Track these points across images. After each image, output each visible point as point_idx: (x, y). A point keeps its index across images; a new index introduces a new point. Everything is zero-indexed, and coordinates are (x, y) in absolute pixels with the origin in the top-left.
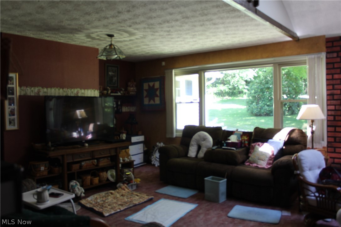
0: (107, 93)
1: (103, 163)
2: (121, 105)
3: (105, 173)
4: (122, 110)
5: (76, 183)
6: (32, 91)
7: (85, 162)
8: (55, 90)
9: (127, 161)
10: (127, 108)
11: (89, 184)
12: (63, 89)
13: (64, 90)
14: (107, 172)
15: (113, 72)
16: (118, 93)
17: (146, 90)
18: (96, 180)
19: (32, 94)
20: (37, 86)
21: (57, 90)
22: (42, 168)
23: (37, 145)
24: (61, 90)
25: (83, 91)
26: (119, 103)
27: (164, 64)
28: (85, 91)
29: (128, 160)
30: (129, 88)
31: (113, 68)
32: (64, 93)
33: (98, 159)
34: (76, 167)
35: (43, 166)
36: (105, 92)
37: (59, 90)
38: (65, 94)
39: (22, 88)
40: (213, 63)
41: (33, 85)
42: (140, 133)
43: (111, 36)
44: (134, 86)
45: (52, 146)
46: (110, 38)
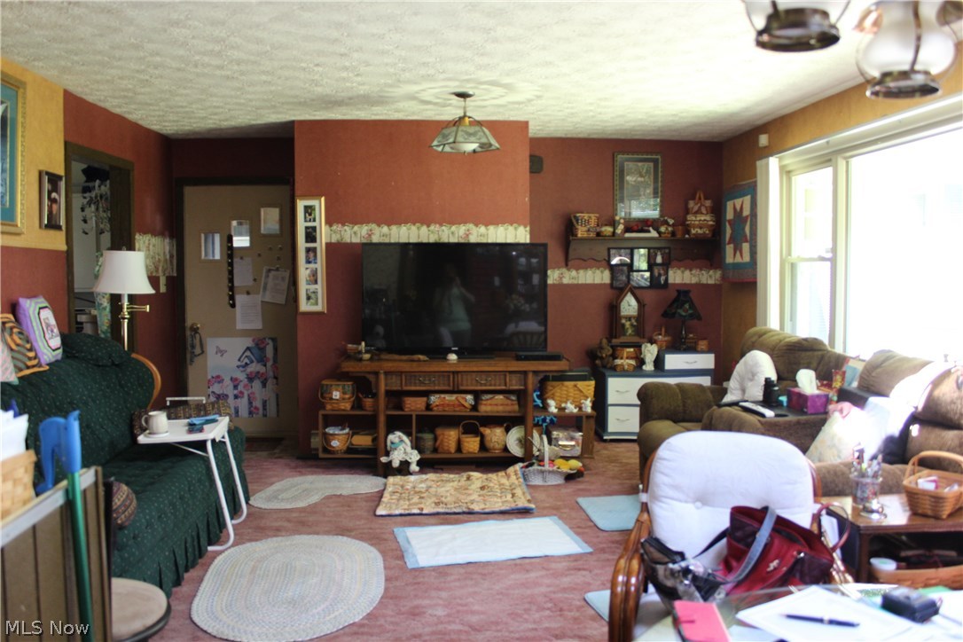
0: (614, 233)
1: (494, 405)
2: (666, 265)
3: (499, 431)
4: (667, 279)
5: (399, 437)
6: (354, 234)
7: (438, 396)
8: (409, 229)
9: (572, 413)
10: (687, 273)
11: (453, 450)
12: (428, 226)
13: (432, 227)
14: (507, 430)
15: (641, 176)
16: (649, 232)
17: (729, 221)
18: (472, 444)
19: (356, 240)
20: (368, 222)
21: (414, 228)
22: (336, 395)
23: (350, 345)
24: (424, 228)
25: (482, 229)
26: (659, 259)
27: (763, 140)
28: (487, 230)
29: (575, 411)
30: (690, 217)
31: (640, 164)
32: (431, 236)
33: (477, 395)
34: (414, 405)
35: (337, 390)
36: (609, 229)
37: (418, 228)
38: (432, 240)
39: (334, 227)
40: (858, 124)
41: (356, 220)
42: (703, 344)
43: (463, 95)
44: (704, 210)
45: (367, 352)
46: (462, 99)
